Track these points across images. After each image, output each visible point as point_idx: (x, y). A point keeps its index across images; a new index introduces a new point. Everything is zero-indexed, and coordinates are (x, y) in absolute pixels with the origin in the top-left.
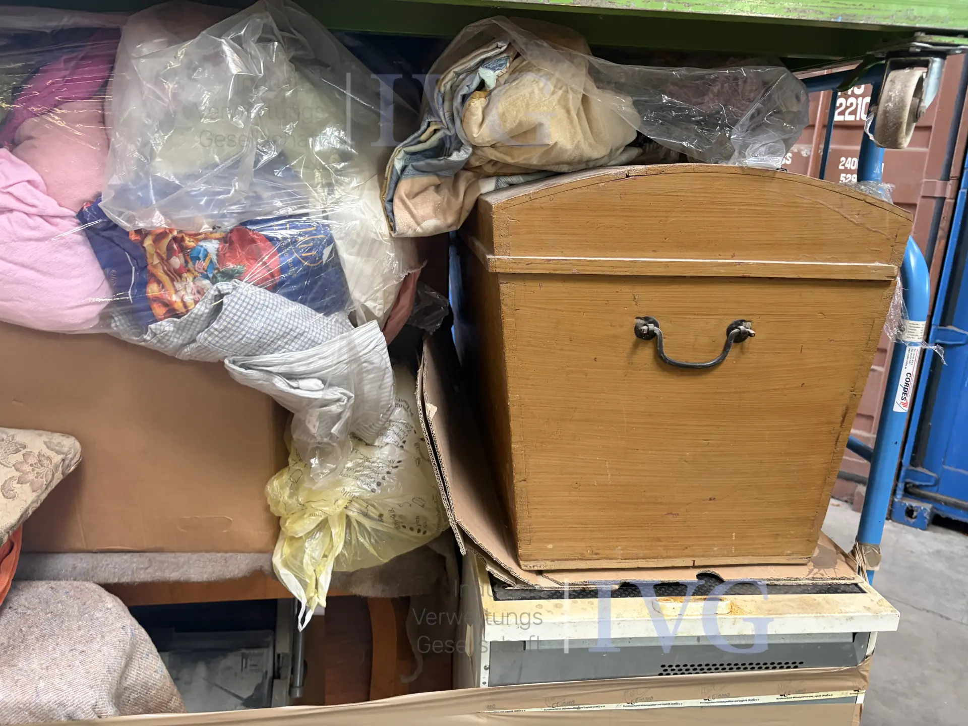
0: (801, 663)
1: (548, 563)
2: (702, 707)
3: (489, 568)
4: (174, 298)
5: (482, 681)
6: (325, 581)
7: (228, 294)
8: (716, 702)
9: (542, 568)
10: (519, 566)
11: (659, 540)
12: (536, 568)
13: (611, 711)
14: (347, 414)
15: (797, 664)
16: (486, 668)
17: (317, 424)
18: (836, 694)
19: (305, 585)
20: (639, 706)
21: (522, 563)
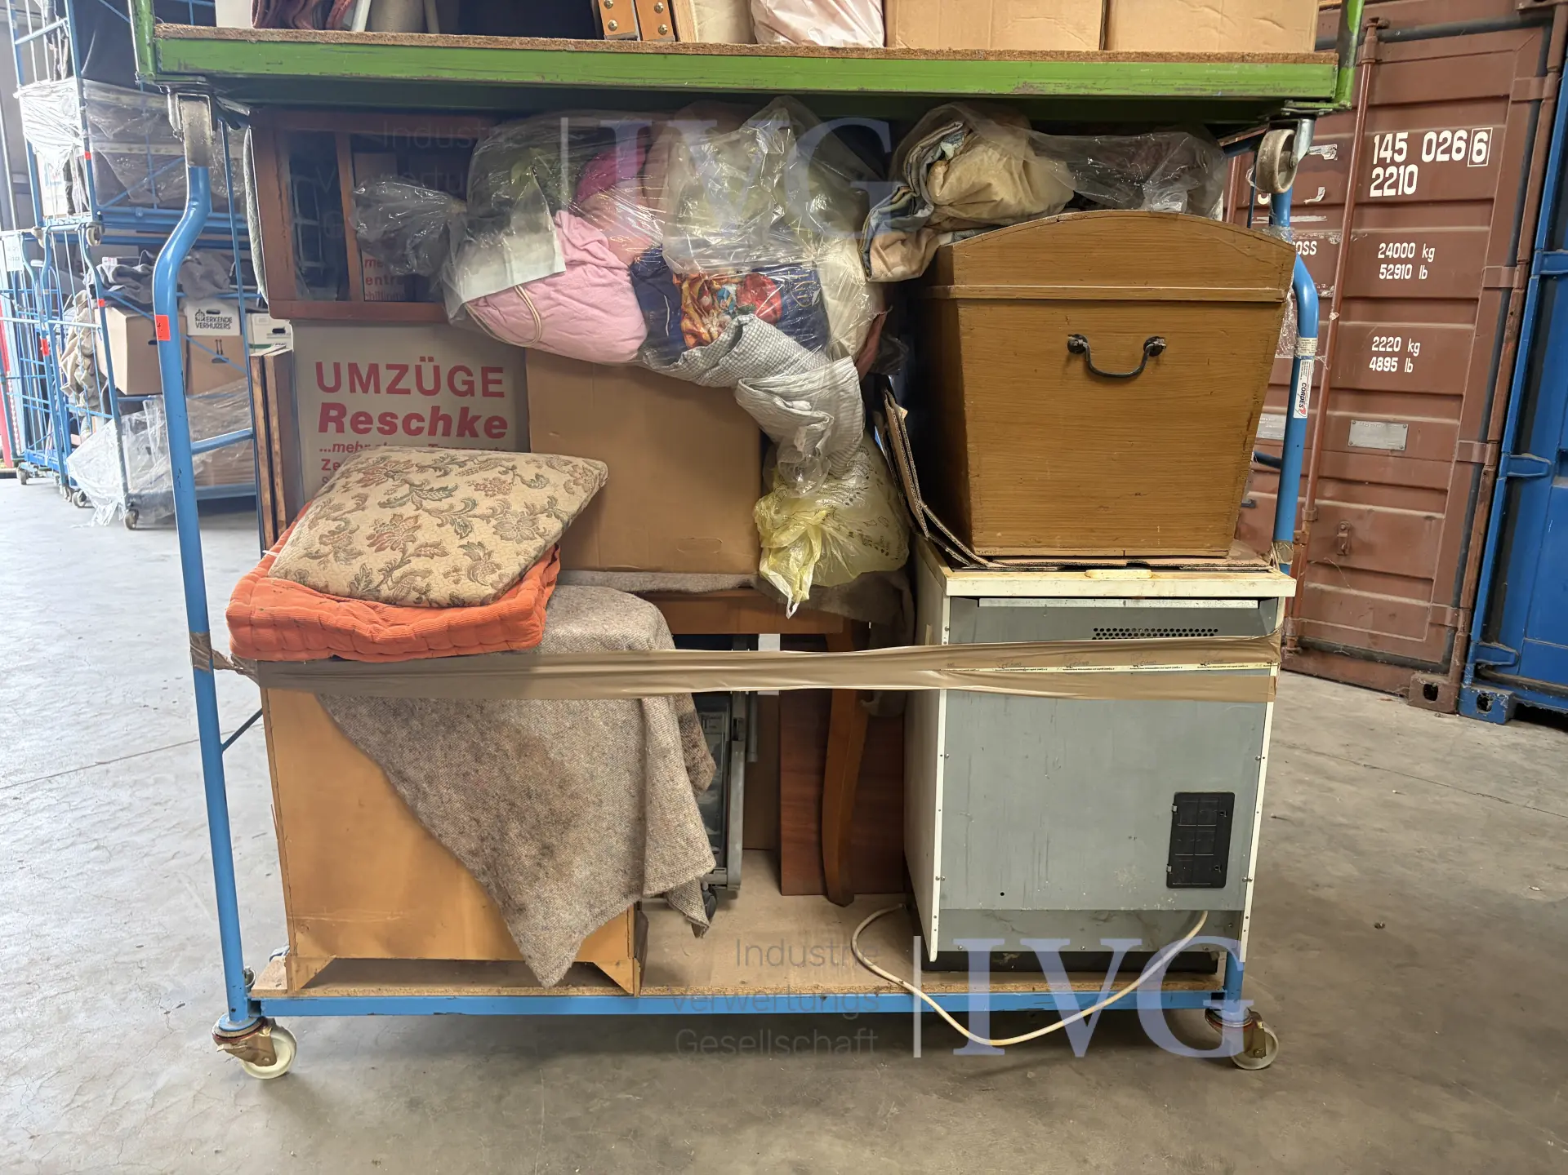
0: (1216, 631)
1: (998, 549)
2: (1132, 673)
3: (948, 550)
4: (702, 330)
5: (943, 640)
6: (808, 579)
7: (746, 324)
8: (1144, 668)
9: (993, 554)
10: (973, 551)
11: (1092, 530)
12: (987, 554)
13: (1052, 673)
14: (828, 434)
15: (1212, 632)
16: (946, 629)
17: (804, 441)
18: (1251, 666)
19: (790, 583)
20: (1077, 669)
21: (975, 549)
